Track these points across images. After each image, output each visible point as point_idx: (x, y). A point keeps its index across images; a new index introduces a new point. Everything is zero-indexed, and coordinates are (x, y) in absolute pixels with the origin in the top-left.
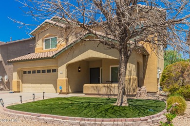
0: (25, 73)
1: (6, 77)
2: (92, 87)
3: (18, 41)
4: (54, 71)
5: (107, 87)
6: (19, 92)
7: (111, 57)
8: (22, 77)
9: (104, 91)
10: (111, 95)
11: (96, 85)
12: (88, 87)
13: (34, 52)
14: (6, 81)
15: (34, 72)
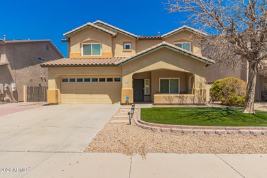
0: (65, 80)
1: (13, 85)
2: (164, 97)
3: (20, 41)
4: (118, 80)
5: (180, 97)
6: (57, 104)
7: (183, 70)
8: (61, 85)
9: (176, 101)
10: (183, 104)
11: (168, 95)
12: (159, 97)
13: (69, 57)
14: (13, 90)
15: (80, 80)
